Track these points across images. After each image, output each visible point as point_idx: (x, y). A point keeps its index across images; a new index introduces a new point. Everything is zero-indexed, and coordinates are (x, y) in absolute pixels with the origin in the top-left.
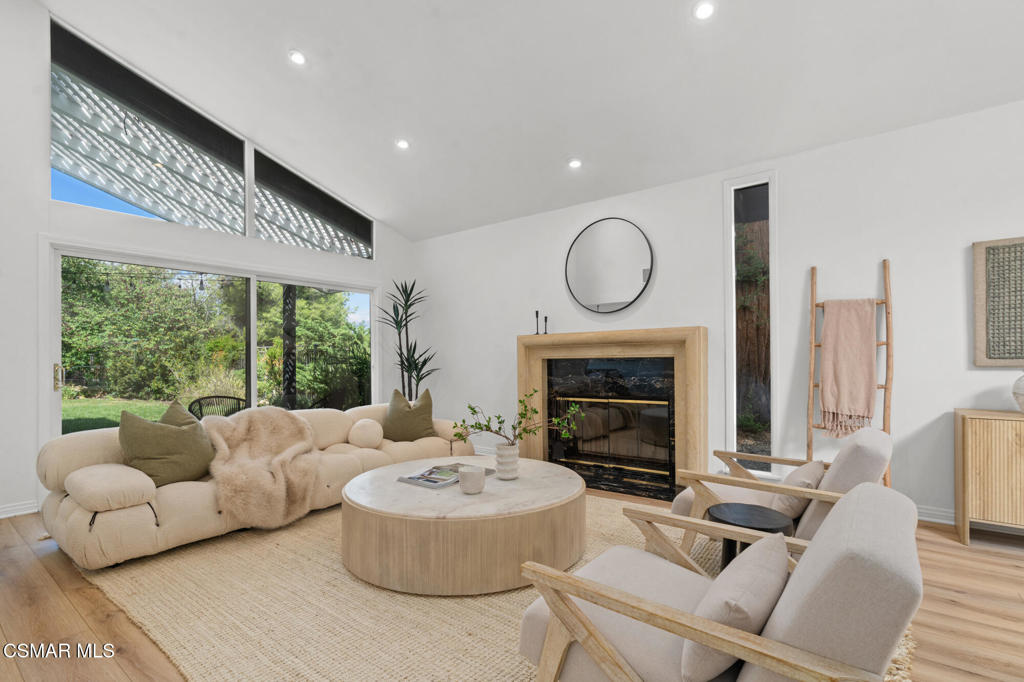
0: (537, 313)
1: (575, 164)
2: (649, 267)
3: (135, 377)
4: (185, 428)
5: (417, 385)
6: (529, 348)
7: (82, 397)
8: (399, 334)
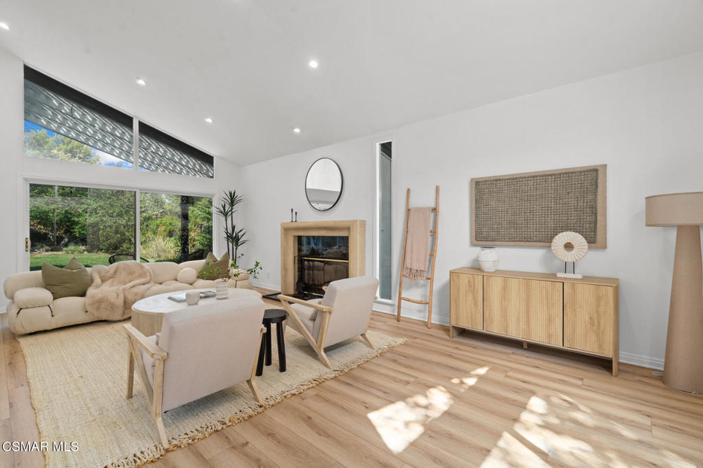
0: (292, 210)
1: (297, 130)
2: (340, 191)
3: (113, 241)
4: (74, 271)
5: (236, 249)
6: (286, 230)
7: (86, 253)
8: (226, 220)
